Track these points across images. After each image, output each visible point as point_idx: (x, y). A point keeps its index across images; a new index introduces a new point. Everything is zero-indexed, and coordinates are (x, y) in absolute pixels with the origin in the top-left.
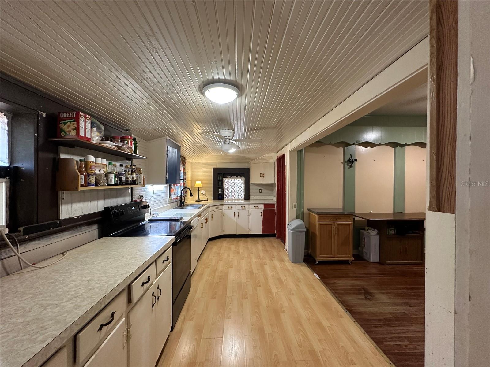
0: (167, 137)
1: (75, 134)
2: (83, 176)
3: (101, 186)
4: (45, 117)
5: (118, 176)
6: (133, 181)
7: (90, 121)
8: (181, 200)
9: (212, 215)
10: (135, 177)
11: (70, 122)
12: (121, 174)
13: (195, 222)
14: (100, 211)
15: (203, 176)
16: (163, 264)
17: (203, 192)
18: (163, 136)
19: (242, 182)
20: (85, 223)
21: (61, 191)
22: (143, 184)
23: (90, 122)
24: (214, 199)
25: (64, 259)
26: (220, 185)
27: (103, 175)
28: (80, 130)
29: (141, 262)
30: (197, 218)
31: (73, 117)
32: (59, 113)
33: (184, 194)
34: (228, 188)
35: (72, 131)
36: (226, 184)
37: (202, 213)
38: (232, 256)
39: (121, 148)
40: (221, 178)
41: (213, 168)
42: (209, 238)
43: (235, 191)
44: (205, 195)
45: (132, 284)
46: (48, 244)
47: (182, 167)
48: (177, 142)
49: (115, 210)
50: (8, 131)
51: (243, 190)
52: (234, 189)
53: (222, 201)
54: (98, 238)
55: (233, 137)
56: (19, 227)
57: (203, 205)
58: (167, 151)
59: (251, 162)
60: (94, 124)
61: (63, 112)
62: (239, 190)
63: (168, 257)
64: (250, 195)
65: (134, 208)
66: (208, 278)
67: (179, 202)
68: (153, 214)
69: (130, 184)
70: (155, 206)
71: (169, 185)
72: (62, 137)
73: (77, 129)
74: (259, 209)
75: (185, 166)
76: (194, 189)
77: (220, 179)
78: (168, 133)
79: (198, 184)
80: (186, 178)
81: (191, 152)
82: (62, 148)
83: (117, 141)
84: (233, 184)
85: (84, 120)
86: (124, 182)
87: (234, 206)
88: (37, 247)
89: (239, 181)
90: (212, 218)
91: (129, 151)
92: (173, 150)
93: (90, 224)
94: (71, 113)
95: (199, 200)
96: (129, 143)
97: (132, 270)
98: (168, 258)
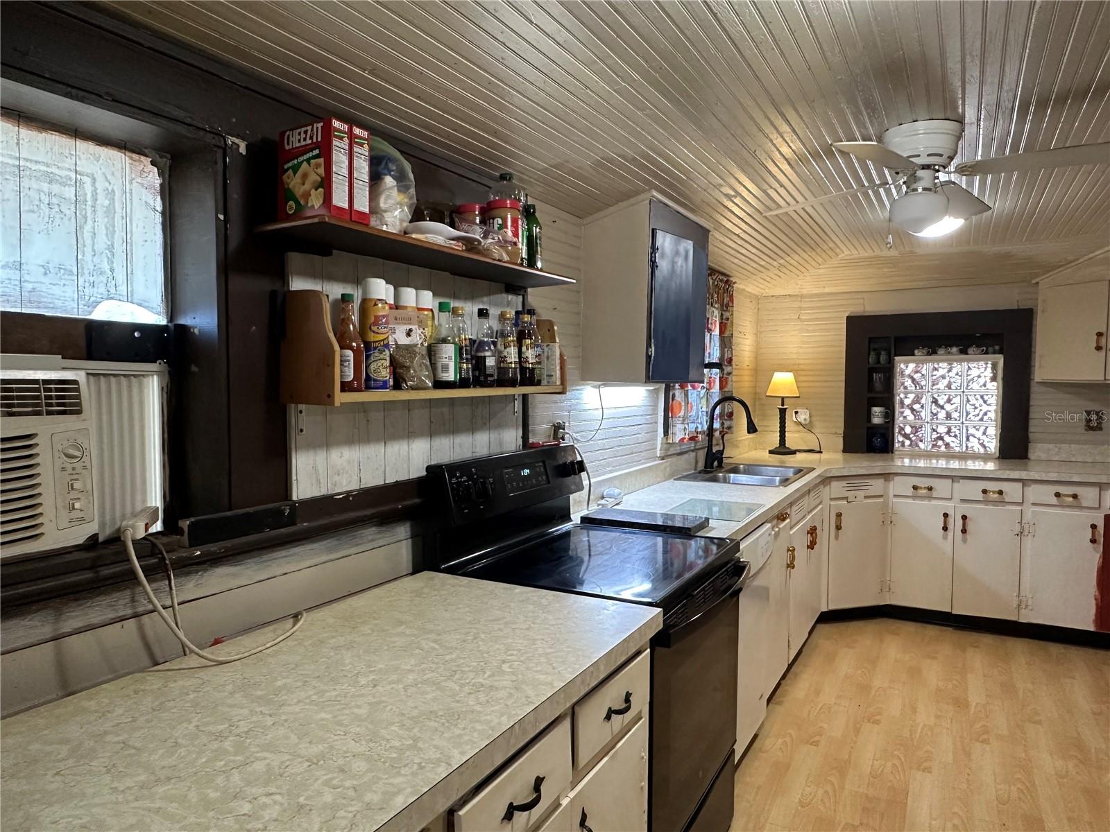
0: (655, 194)
1: (322, 202)
2: (350, 353)
3: (412, 388)
4: (244, 153)
5: (472, 352)
6: (523, 370)
7: (365, 151)
8: (710, 447)
9: (839, 515)
10: (530, 354)
11: (308, 161)
12: (481, 345)
13: (762, 542)
14: (415, 476)
15: (801, 351)
16: (607, 725)
17: (803, 416)
18: (637, 193)
19: (989, 373)
20: (366, 516)
21: (293, 405)
22: (558, 383)
23: (367, 154)
24: (849, 448)
25: (290, 643)
26: (878, 386)
27: (417, 350)
28: (334, 186)
29: (504, 719)
30: (768, 525)
31: (315, 140)
32: (283, 134)
33: (722, 424)
34: (917, 400)
35: (313, 191)
36: (908, 383)
37: (791, 504)
38: (925, 716)
39: (480, 247)
40: (883, 358)
41: (847, 315)
42: (824, 609)
43: (949, 416)
44: (808, 427)
45: (461, 813)
46: (263, 578)
47: (716, 313)
48: (692, 211)
49: (461, 477)
50: (163, 213)
51: (992, 415)
52: (948, 407)
53: (885, 460)
54: (411, 571)
55: (956, 152)
56: (182, 518)
57: (800, 472)
58: (654, 248)
59: (1044, 281)
60: (386, 163)
61: (290, 130)
62: (973, 413)
63: (628, 695)
64: (1031, 435)
65: (526, 472)
66: (808, 789)
67: (702, 454)
68: (603, 498)
69: (512, 383)
70: (609, 465)
71: (664, 386)
72: (289, 218)
73: (326, 183)
74: (1081, 508)
75: (727, 311)
76: (763, 405)
77: (878, 362)
78: (656, 176)
79: (783, 382)
80: (730, 361)
81: (754, 251)
82: (295, 259)
83: (466, 221)
84: (942, 385)
85: (347, 148)
86: (492, 375)
87: (942, 487)
88: (230, 586)
89: (974, 372)
90: (838, 528)
91: (506, 258)
92: (677, 244)
93: (386, 520)
94: (309, 128)
95: (782, 449)
96: (507, 227)
97: (463, 753)
98: (627, 698)
